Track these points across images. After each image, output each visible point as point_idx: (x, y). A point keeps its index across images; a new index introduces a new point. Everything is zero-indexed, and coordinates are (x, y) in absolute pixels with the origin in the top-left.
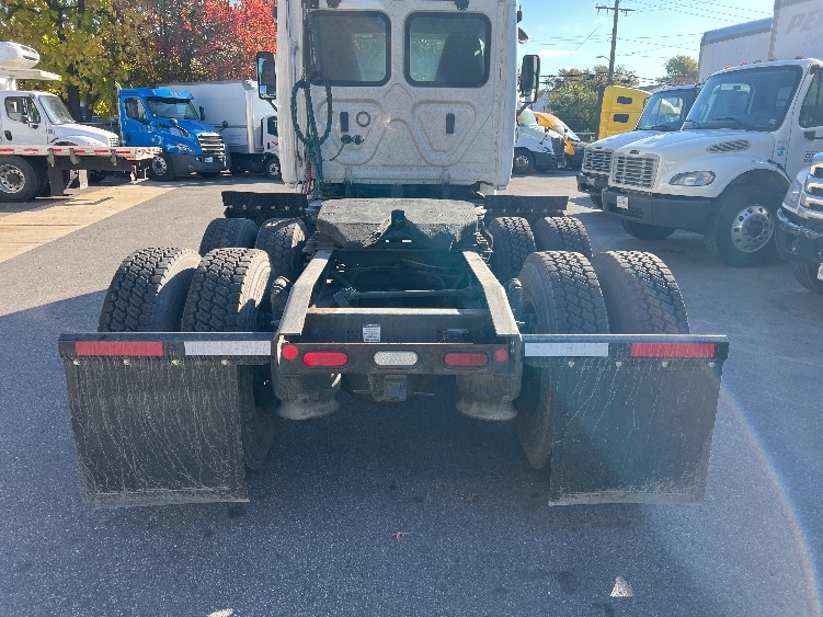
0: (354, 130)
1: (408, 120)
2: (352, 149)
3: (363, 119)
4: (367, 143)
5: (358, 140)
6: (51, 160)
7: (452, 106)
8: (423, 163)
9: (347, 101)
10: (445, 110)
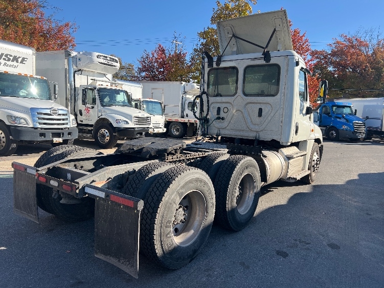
0: (222, 115)
1: (243, 111)
2: (220, 122)
3: (226, 110)
4: (226, 120)
5: (223, 119)
6: (188, 124)
7: (262, 105)
8: (248, 129)
9: (221, 103)
10: (259, 106)
